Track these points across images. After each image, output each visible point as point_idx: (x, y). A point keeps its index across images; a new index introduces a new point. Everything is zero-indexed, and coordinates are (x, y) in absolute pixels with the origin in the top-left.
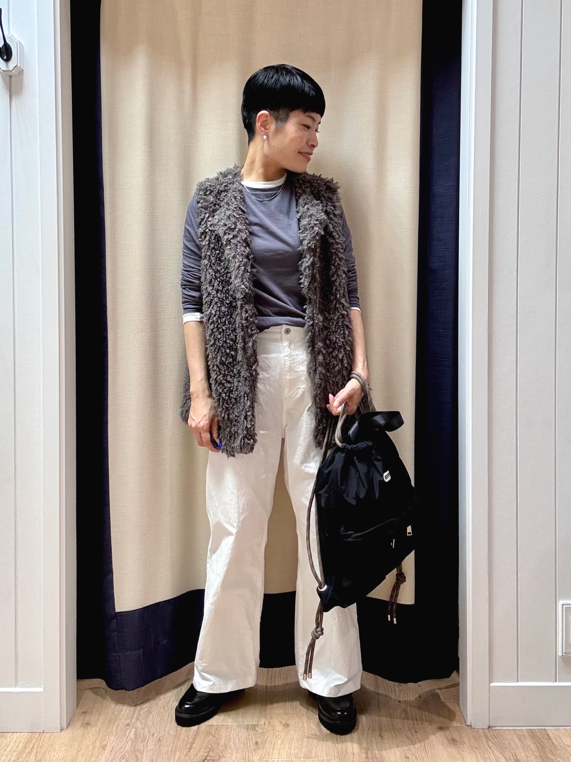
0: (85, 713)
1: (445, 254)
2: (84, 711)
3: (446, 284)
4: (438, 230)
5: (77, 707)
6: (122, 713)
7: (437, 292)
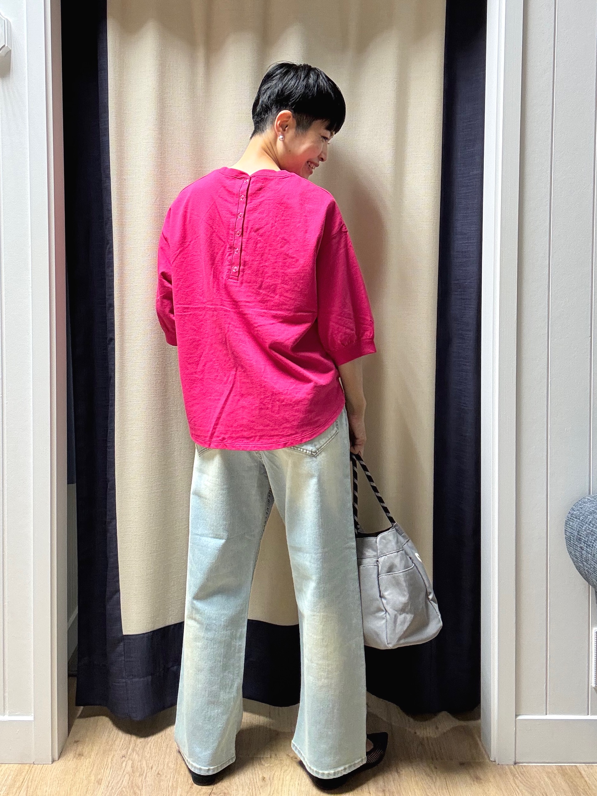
0: (76, 742)
1: (470, 249)
2: (76, 739)
4: (462, 223)
5: (68, 735)
6: (117, 743)
7: (460, 290)
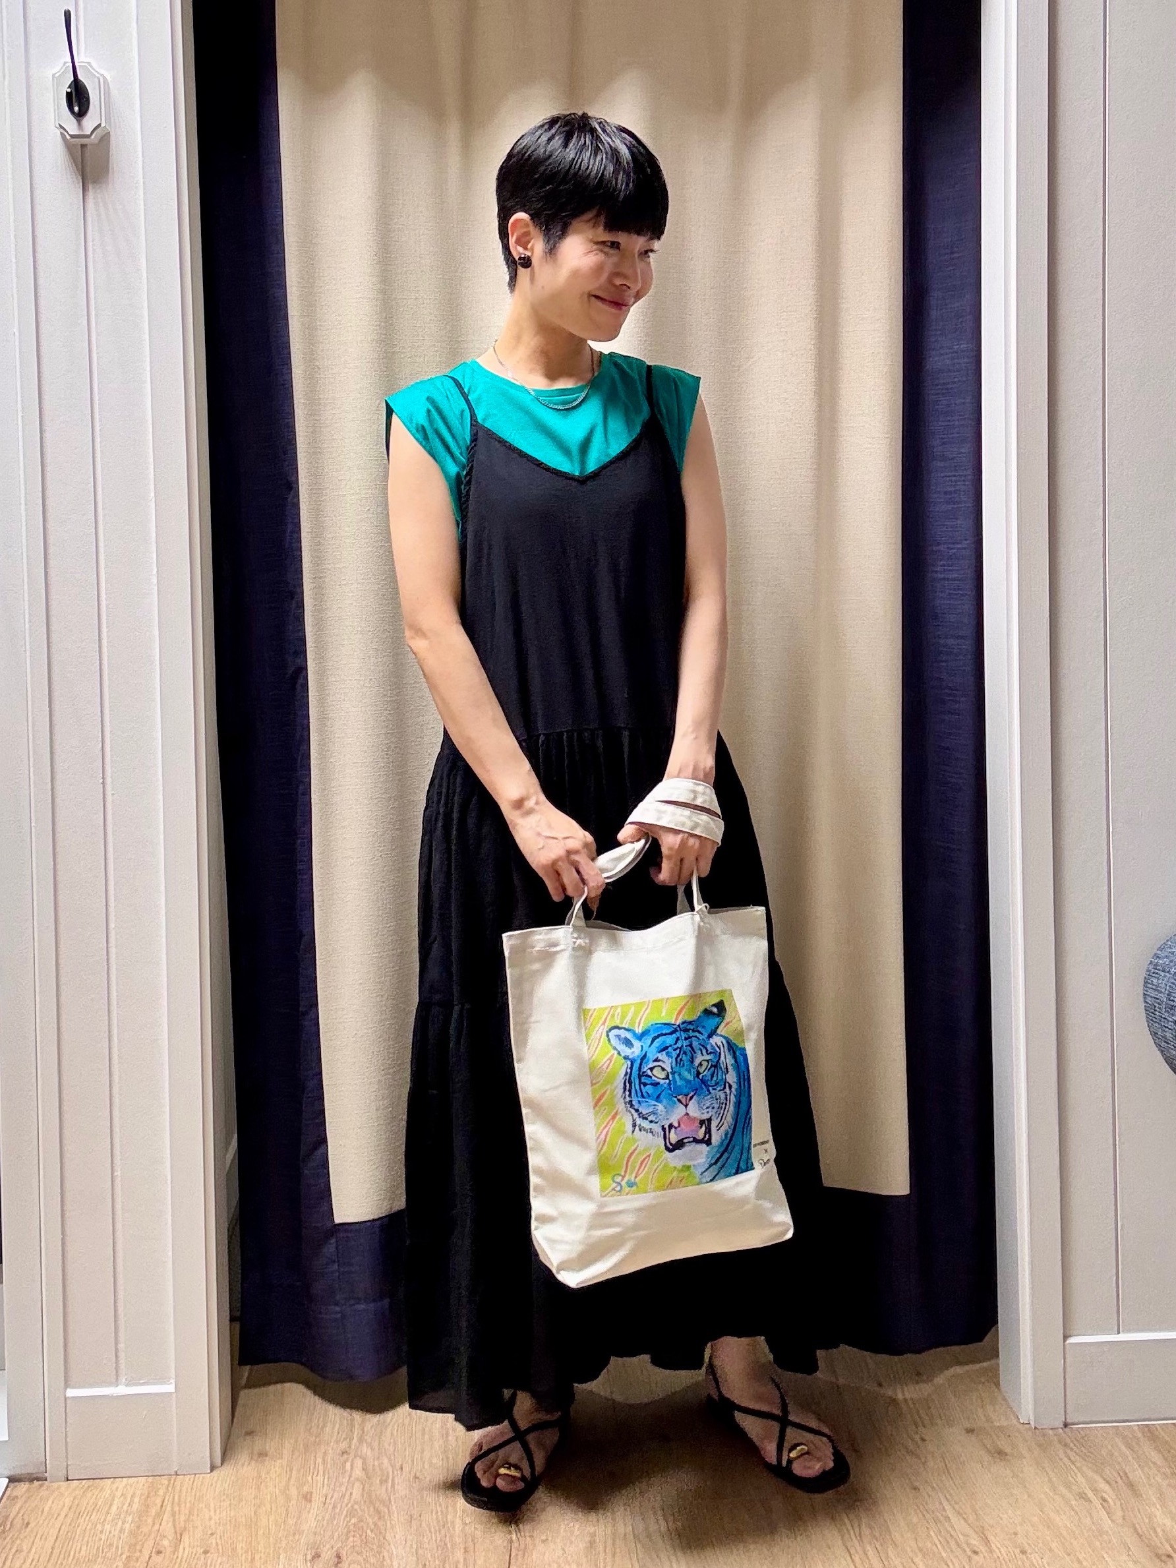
0: (250, 1433)
1: (958, 488)
3: (959, 546)
5: (232, 1422)
6: (328, 1430)
